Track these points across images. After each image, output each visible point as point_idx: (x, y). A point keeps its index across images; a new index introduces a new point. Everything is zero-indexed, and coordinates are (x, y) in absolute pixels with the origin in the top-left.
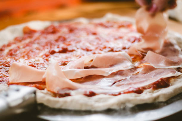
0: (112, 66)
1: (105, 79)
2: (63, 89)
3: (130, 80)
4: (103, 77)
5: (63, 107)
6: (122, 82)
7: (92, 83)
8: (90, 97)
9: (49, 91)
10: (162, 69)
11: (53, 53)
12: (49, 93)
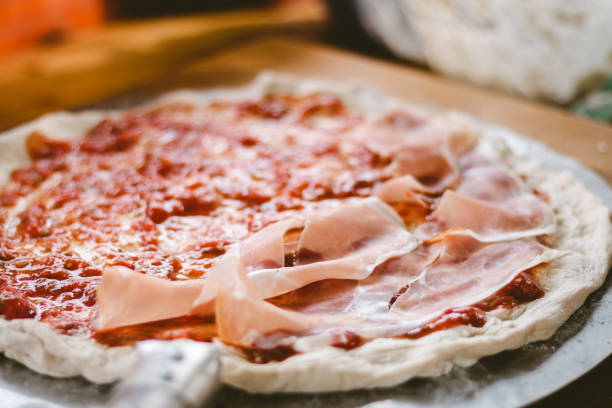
0: (357, 246)
1: (361, 290)
2: (268, 335)
3: (430, 285)
4: (353, 283)
5: (290, 389)
6: (411, 293)
7: (333, 308)
8: (352, 352)
9: (228, 344)
10: (503, 244)
11: (159, 216)
12: (231, 349)
